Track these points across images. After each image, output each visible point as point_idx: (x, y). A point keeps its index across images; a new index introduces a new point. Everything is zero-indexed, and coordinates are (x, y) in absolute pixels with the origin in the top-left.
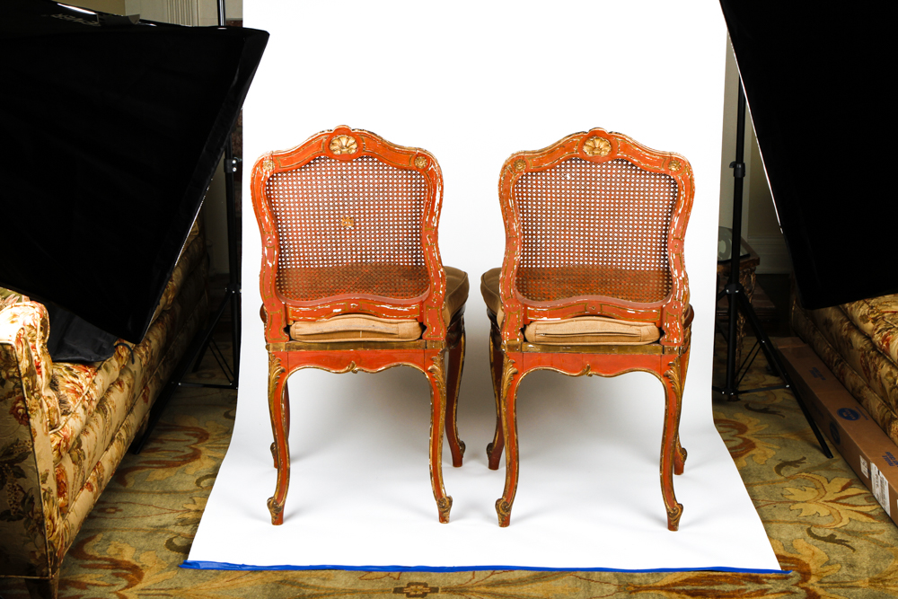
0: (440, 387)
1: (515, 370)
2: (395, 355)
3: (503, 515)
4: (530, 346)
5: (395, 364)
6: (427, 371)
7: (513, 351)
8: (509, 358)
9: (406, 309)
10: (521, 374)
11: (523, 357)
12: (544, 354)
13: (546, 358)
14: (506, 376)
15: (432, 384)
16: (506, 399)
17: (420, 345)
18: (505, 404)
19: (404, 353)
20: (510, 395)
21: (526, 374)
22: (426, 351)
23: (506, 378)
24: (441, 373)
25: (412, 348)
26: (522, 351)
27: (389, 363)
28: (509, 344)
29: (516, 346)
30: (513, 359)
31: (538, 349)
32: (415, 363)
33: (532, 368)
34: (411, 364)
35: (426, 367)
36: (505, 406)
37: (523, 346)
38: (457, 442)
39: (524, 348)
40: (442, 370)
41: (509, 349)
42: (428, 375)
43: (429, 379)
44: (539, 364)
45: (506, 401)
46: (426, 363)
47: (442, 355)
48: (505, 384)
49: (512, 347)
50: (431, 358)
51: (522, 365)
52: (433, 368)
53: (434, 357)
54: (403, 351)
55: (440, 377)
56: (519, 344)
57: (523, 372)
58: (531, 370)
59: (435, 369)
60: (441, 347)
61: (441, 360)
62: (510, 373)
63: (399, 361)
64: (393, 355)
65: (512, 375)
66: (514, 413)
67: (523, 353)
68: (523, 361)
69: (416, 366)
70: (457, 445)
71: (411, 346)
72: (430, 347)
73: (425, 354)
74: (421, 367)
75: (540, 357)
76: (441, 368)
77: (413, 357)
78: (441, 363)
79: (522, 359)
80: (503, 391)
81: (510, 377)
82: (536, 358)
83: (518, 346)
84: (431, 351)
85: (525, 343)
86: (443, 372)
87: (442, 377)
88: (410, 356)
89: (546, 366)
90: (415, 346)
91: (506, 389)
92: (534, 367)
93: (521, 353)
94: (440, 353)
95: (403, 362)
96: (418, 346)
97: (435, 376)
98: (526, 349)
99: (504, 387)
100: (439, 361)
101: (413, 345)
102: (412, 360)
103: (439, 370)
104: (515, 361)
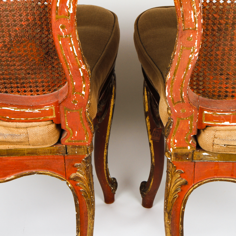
1: (184, 180)
2: (26, 162)
4: (205, 154)
5: (27, 172)
6: (70, 179)
9: (37, 111)
10: (191, 186)
11: (194, 166)
12: (223, 163)
13: (224, 167)
14: (172, 188)
15: (76, 193)
16: (171, 212)
17: (58, 151)
18: (170, 217)
19: (39, 159)
20: (176, 207)
21: (198, 185)
22: (67, 157)
23: (172, 189)
24: (86, 179)
25: (48, 154)
26: (194, 159)
27: (19, 172)
28: (177, 152)
29: (186, 154)
30: (181, 169)
31: (215, 157)
32: (53, 171)
33: (206, 179)
34: (47, 172)
35: (68, 175)
36: (169, 219)
37: (195, 155)
38: (108, 184)
39: (196, 156)
40: (87, 176)
41: (176, 157)
42: (70, 183)
43: (72, 188)
44: (215, 175)
45: (170, 214)
46: (67, 170)
47: (87, 161)
48: (170, 196)
49: (180, 155)
50: (74, 165)
51: (193, 175)
52: (77, 177)
53: (78, 164)
54: (37, 158)
55: (86, 186)
56: (190, 153)
57: (194, 183)
58: (204, 181)
59: (79, 177)
60: (86, 152)
61: (85, 167)
62: (176, 185)
63: (33, 168)
64: (23, 163)
65: (179, 187)
66: (181, 225)
67: (195, 162)
68: (194, 171)
69: (55, 174)
70: (109, 186)
71: (46, 152)
72: (71, 152)
73: (66, 161)
74: (61, 175)
75: (217, 167)
76: (85, 174)
77: (50, 164)
78: (86, 170)
79: (193, 168)
80: (167, 204)
81: (176, 188)
82: (212, 167)
83: (189, 155)
84: (73, 157)
85: (198, 151)
86: (88, 178)
87: (89, 185)
88: (46, 163)
89: (225, 177)
90: (52, 152)
91: (171, 202)
92: (209, 178)
93: (192, 162)
94: (85, 160)
95: (37, 170)
96: (56, 152)
97: (79, 184)
98: (199, 157)
99: (169, 199)
100: (83, 168)
101: (50, 150)
102: (49, 167)
103: (83, 176)
104: (184, 172)
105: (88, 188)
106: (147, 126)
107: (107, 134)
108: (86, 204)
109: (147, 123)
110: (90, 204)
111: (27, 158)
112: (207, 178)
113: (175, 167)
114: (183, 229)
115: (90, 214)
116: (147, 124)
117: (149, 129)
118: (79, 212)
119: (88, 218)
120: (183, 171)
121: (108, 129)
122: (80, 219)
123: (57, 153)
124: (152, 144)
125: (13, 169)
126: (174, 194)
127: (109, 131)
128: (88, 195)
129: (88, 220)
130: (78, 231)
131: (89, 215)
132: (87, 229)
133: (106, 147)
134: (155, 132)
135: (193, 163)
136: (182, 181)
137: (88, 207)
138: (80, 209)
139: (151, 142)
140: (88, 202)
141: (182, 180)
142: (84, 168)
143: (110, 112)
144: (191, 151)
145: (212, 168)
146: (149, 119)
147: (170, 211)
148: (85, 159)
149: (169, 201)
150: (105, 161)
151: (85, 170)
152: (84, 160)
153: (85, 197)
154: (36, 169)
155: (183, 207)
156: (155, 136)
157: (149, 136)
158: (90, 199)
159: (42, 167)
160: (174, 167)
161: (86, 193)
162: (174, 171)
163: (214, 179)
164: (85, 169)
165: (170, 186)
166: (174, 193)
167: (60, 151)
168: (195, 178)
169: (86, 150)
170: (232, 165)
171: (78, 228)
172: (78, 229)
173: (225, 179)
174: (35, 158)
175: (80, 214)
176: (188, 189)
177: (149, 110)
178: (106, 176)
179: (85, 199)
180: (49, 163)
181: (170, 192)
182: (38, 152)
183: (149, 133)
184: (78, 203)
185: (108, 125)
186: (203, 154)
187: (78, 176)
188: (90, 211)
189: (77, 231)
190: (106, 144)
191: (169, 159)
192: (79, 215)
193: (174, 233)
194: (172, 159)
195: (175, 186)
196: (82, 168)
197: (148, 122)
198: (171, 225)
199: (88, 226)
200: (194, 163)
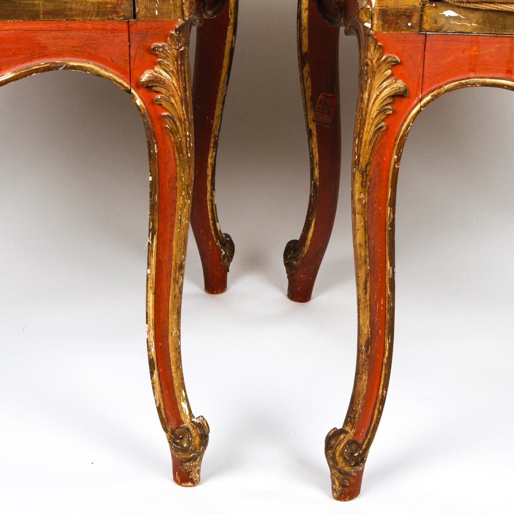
0: (175, 132)
1: (400, 84)
2: (41, 38)
3: (346, 474)
4: (449, 13)
5: (43, 63)
6: (139, 86)
7: (397, 28)
8: (382, 49)
10: (417, 99)
11: (423, 46)
12: (489, 37)
13: (493, 50)
14: (373, 103)
15: (152, 122)
16: (368, 169)
17: (115, 8)
18: (366, 184)
19: (70, 30)
20: (381, 158)
21: (432, 96)
22: (135, 25)
23: (372, 108)
24: (176, 85)
25: (91, 16)
26: (423, 28)
27: (23, 62)
28: (386, 7)
29: (405, 12)
30: (394, 54)
31: (471, 23)
32: (103, 63)
33: (449, 80)
34: (89, 63)
35: (135, 73)
36: (364, 188)
37: (427, 16)
38: (215, 239)
39: (429, 20)
40: (179, 78)
41: (383, 21)
42: (140, 97)
43: (144, 109)
44: (471, 70)
45: (367, 176)
46: (134, 60)
47: (181, 35)
48: (366, 126)
49: (393, 15)
50: (150, 47)
51: (421, 70)
52: (156, 77)
53: (160, 45)
54: (66, 26)
55: (175, 104)
56: (415, 8)
57: (422, 93)
58: (446, 87)
59: (160, 77)
60: (179, 14)
61: (175, 52)
62: (383, 95)
63: (55, 54)
64: (35, 39)
65: (389, 101)
66: (389, 208)
67: (426, 34)
68: (424, 59)
69: (106, 70)
70: (216, 244)
71: (88, 10)
72: (145, 13)
73: (133, 36)
74: (119, 74)
75: (475, 48)
76: (175, 71)
77: (95, 44)
78: (177, 61)
79: (420, 51)
80: (361, 146)
81: (382, 105)
82: (464, 51)
83: (413, 14)
84: (149, 27)
85: (434, 5)
86: (181, 83)
87: (181, 102)
88: (87, 40)
89: (492, 75)
90: (101, 10)
91: (370, 142)
92: (456, 79)
93: (419, 34)
94: (176, 32)
95: (66, 59)
96: (111, 11)
97: (159, 98)
98: (436, 22)
99: (365, 136)
100: (171, 53)
101: (96, 7)
102: (93, 52)
103: (170, 77)
104: (400, 60)
105: (181, 109)
106: (306, 87)
107: (216, 111)
108: (174, 154)
109: (305, 80)
110: (182, 153)
111: (44, 26)
112: (453, 79)
113: (380, 46)
114: (394, 218)
115: (182, 181)
116: (305, 84)
117: (310, 96)
118: (157, 175)
119: (176, 192)
120: (398, 59)
121: (218, 101)
122: (158, 197)
123: (111, 15)
124: (314, 132)
125: (11, 56)
126: (377, 121)
127: (220, 104)
128: (180, 129)
129: (176, 198)
130: (152, 231)
131: (178, 184)
132: (173, 226)
133: (212, 145)
134: (322, 104)
135: (422, 38)
136: (395, 86)
137: (178, 162)
138: (159, 170)
139: (313, 126)
140: (179, 146)
141: (395, 82)
142: (173, 54)
143: (223, 60)
144: (419, 3)
145: (463, 53)
146: (309, 70)
147: (366, 166)
148: (176, 30)
149: (364, 140)
150: (209, 178)
151: (174, 59)
152: (173, 32)
153: (172, 133)
154: (63, 56)
155: (396, 157)
156: (322, 112)
157: (309, 114)
158: (184, 140)
159: (76, 51)
160: (377, 47)
161: (175, 123)
162: (378, 58)
163: (468, 80)
164: (174, 56)
165: (369, 100)
166: (376, 116)
167: (120, 8)
168: (426, 79)
169: (179, 7)
170: (509, 45)
171: (153, 223)
172: (153, 226)
173: (493, 81)
174: (63, 26)
175: (159, 182)
176: (409, 110)
177: (309, 48)
178: (210, 217)
179: (173, 139)
180: (94, 42)
181: (368, 115)
182: (70, 11)
183: (309, 105)
184: (156, 152)
185: (219, 90)
186: (444, 15)
187: (159, 75)
188: (184, 172)
189: (150, 230)
190: (212, 136)
191: (367, 28)
192: (157, 185)
193: (373, 232)
194: (375, 26)
195: (380, 98)
196: (169, 55)
197: (307, 78)
198: (368, 207)
199: (176, 217)
200: (424, 38)
